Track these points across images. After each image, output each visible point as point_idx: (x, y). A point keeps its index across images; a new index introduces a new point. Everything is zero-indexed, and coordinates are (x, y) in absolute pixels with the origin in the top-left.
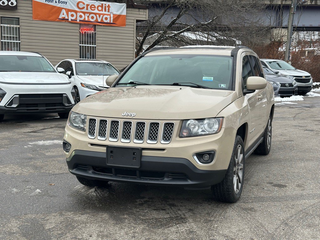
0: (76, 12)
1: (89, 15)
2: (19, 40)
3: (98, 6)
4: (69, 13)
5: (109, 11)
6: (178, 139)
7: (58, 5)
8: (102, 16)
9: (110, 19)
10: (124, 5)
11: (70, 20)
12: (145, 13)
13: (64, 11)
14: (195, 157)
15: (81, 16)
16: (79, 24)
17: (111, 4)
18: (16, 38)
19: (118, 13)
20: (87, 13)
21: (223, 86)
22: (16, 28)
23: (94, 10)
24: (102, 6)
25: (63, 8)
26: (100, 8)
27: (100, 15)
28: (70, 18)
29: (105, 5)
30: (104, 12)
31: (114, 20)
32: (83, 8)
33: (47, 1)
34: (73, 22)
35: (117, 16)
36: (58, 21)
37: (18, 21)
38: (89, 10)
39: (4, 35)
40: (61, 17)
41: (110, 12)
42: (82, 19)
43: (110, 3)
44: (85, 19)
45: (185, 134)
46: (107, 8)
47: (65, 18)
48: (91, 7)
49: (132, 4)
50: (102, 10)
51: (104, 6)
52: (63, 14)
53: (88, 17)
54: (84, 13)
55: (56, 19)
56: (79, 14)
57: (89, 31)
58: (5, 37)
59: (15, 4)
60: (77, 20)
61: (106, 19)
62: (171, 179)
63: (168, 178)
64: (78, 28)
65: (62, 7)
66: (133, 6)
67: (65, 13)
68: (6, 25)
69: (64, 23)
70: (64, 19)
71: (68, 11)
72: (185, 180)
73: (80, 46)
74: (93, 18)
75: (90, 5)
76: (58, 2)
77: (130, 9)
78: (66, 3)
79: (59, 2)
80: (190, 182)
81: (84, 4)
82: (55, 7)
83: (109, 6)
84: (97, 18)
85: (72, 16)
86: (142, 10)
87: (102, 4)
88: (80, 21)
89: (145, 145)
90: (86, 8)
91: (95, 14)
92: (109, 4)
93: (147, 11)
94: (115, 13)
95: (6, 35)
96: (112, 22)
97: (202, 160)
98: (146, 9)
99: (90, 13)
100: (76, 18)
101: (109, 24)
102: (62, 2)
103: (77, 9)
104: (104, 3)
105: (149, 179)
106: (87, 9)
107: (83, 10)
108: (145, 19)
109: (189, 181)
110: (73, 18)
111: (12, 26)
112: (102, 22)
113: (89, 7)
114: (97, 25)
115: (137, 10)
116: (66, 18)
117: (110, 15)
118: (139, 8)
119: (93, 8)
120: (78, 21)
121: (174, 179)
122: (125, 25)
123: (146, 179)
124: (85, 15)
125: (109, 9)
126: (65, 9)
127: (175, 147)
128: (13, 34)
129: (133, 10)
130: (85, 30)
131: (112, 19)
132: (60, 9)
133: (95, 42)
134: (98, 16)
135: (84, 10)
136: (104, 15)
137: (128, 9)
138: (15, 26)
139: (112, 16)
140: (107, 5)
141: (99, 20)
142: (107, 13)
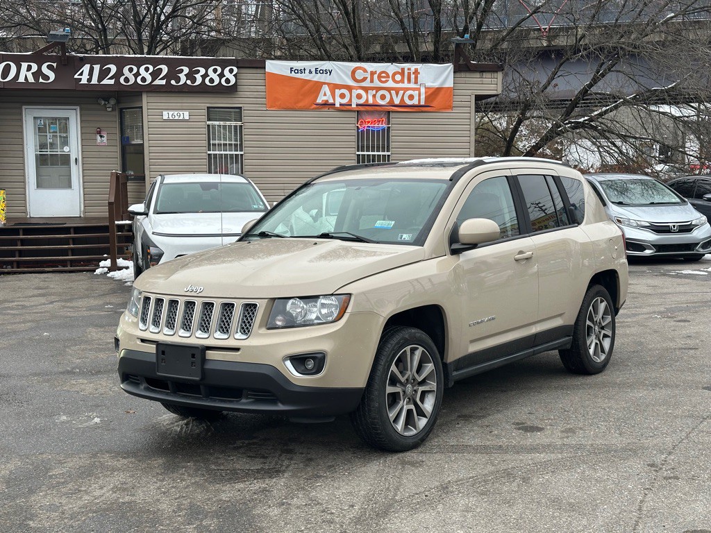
0: (349, 88)
1: (376, 92)
2: (241, 150)
3: (394, 74)
4: (337, 91)
5: (416, 82)
6: (263, 331)
7: (314, 77)
8: (401, 92)
9: (419, 98)
10: (450, 67)
11: (337, 105)
12: (495, 80)
13: (326, 89)
14: (288, 363)
15: (359, 96)
16: (355, 111)
17: (421, 68)
18: (236, 145)
19: (436, 85)
20: (372, 88)
21: (406, 237)
22: (235, 127)
23: (386, 81)
24: (402, 73)
25: (325, 83)
26: (398, 77)
27: (397, 91)
28: (338, 101)
29: (409, 69)
30: (406, 85)
31: (427, 98)
32: (365, 79)
33: (293, 72)
34: (344, 108)
35: (432, 90)
36: (314, 110)
37: (238, 113)
38: (377, 83)
39: (214, 142)
40: (319, 101)
41: (419, 83)
42: (362, 101)
43: (419, 66)
44: (367, 100)
45: (279, 323)
46: (413, 76)
47: (327, 101)
48: (379, 77)
49: (466, 64)
50: (403, 81)
51: (406, 72)
52: (325, 95)
53: (374, 96)
54: (366, 89)
55: (311, 106)
56: (355, 92)
57: (376, 125)
58: (214, 145)
59: (233, 81)
60: (351, 105)
61: (411, 97)
62: (252, 400)
63: (247, 398)
64: (354, 120)
65: (322, 80)
66: (468, 67)
67: (328, 93)
68: (217, 123)
69: (326, 112)
70: (326, 104)
71: (334, 87)
72: (274, 402)
73: (358, 155)
74: (383, 97)
75: (378, 73)
76: (314, 72)
77: (463, 75)
78: (330, 73)
79: (316, 71)
80: (281, 407)
81: (365, 71)
82: (309, 81)
83: (416, 72)
84: (392, 98)
85: (342, 96)
86: (488, 75)
87: (403, 70)
88: (357, 105)
89: (210, 342)
90: (369, 79)
91: (389, 90)
92: (416, 67)
93: (500, 75)
94: (429, 84)
95: (217, 142)
96: (422, 103)
97: (303, 368)
98: (497, 72)
99: (378, 89)
100: (351, 99)
101: (418, 108)
102: (321, 72)
103: (351, 83)
104: (406, 66)
105: (219, 400)
106: (372, 81)
107: (363, 84)
108: (495, 92)
109: (280, 404)
110: (345, 101)
111: (228, 123)
112: (403, 105)
113: (376, 77)
114: (392, 112)
115: (478, 75)
116: (331, 101)
117: (419, 89)
118: (482, 70)
119: (384, 77)
120: (354, 106)
121: (257, 401)
122: (451, 107)
123: (214, 401)
124: (367, 93)
125: (416, 78)
126: (329, 84)
127: (254, 345)
128: (230, 140)
129: (468, 75)
130: (369, 122)
131: (423, 97)
132: (319, 85)
133: (388, 147)
134: (393, 92)
135: (367, 84)
136: (406, 89)
137: (458, 75)
138: (233, 123)
139: (423, 90)
140: (413, 70)
141: (397, 101)
142: (412, 85)
